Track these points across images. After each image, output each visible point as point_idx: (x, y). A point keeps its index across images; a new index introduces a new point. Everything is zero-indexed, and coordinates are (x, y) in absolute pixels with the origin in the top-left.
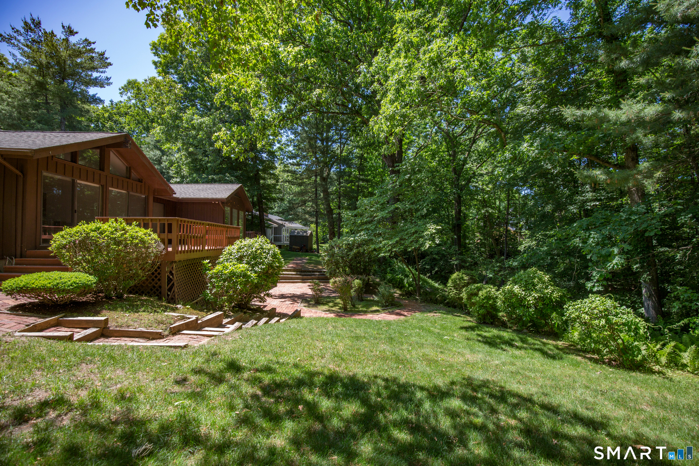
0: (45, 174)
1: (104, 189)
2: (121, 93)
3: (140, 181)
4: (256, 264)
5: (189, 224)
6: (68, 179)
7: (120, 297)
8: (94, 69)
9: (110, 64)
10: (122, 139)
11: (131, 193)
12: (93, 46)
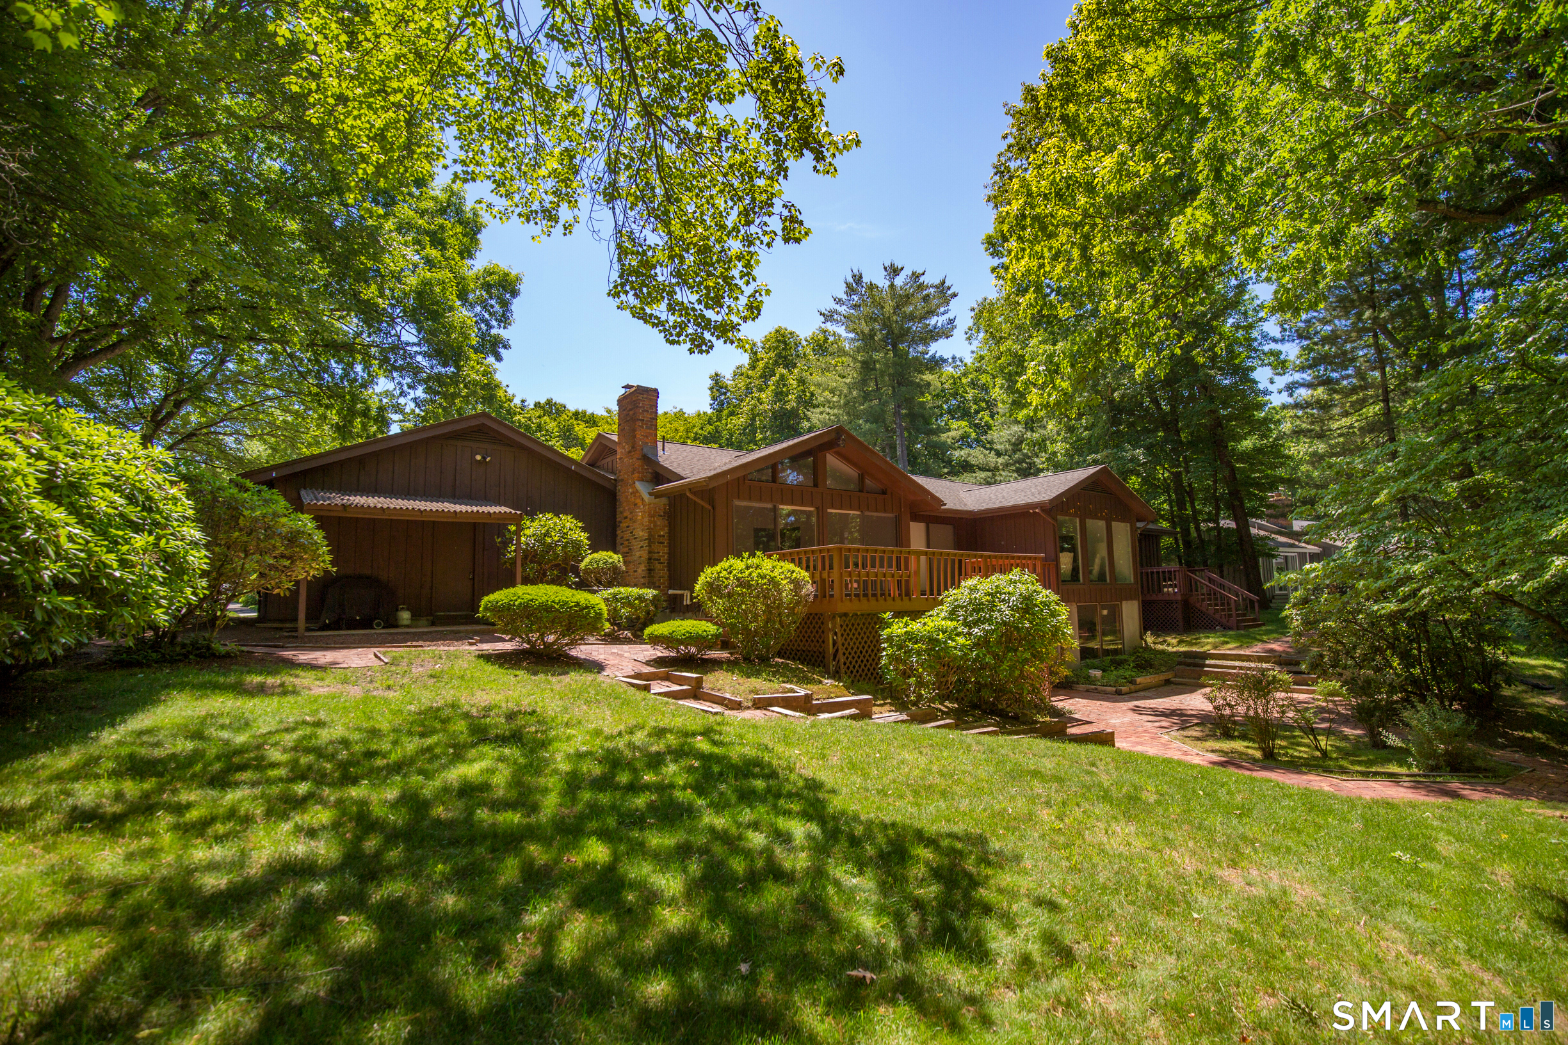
0: (737, 503)
1: (821, 512)
2: (969, 339)
3: (884, 492)
4: (976, 623)
5: (886, 556)
6: (770, 506)
7: (764, 660)
8: (931, 313)
9: (955, 295)
10: (833, 436)
11: (867, 513)
12: (922, 279)
